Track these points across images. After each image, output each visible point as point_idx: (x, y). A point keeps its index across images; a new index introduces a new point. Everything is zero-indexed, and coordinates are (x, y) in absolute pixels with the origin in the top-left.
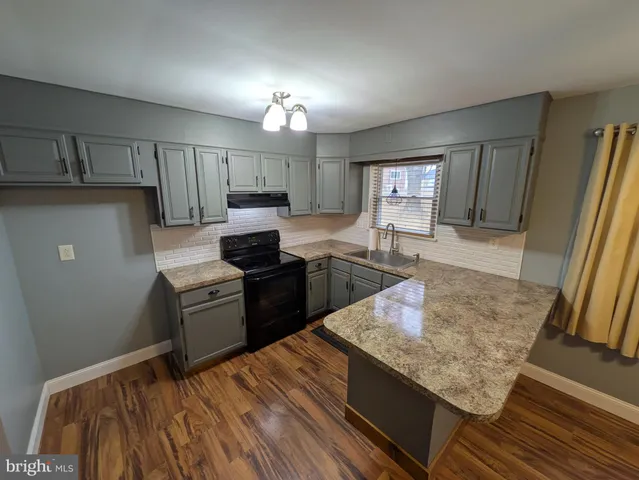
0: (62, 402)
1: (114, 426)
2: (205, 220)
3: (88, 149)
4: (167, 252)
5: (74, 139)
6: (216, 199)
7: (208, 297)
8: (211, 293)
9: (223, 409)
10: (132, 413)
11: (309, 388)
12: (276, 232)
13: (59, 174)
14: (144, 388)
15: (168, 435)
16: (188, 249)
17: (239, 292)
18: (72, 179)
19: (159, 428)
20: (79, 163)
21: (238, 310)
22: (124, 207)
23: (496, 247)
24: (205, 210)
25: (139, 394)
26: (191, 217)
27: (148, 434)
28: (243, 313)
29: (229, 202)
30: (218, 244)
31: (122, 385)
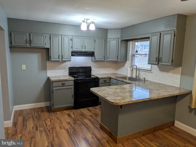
0: (18, 112)
1: (31, 119)
2: (64, 60)
3: (33, 37)
4: (51, 70)
5: (30, 34)
6: (67, 53)
7: (61, 85)
8: (63, 84)
9: (62, 120)
10: (36, 117)
11: (91, 120)
12: (90, 67)
13: (25, 44)
14: (40, 113)
15: (45, 122)
16: (57, 70)
17: (72, 85)
18: (28, 45)
19: (43, 121)
20: (30, 41)
21: (71, 92)
22: (40, 54)
23: (171, 74)
24: (63, 56)
25: (38, 114)
26: (59, 58)
27: (40, 121)
28: (73, 93)
29: (72, 54)
30: (68, 70)
31: (34, 111)
